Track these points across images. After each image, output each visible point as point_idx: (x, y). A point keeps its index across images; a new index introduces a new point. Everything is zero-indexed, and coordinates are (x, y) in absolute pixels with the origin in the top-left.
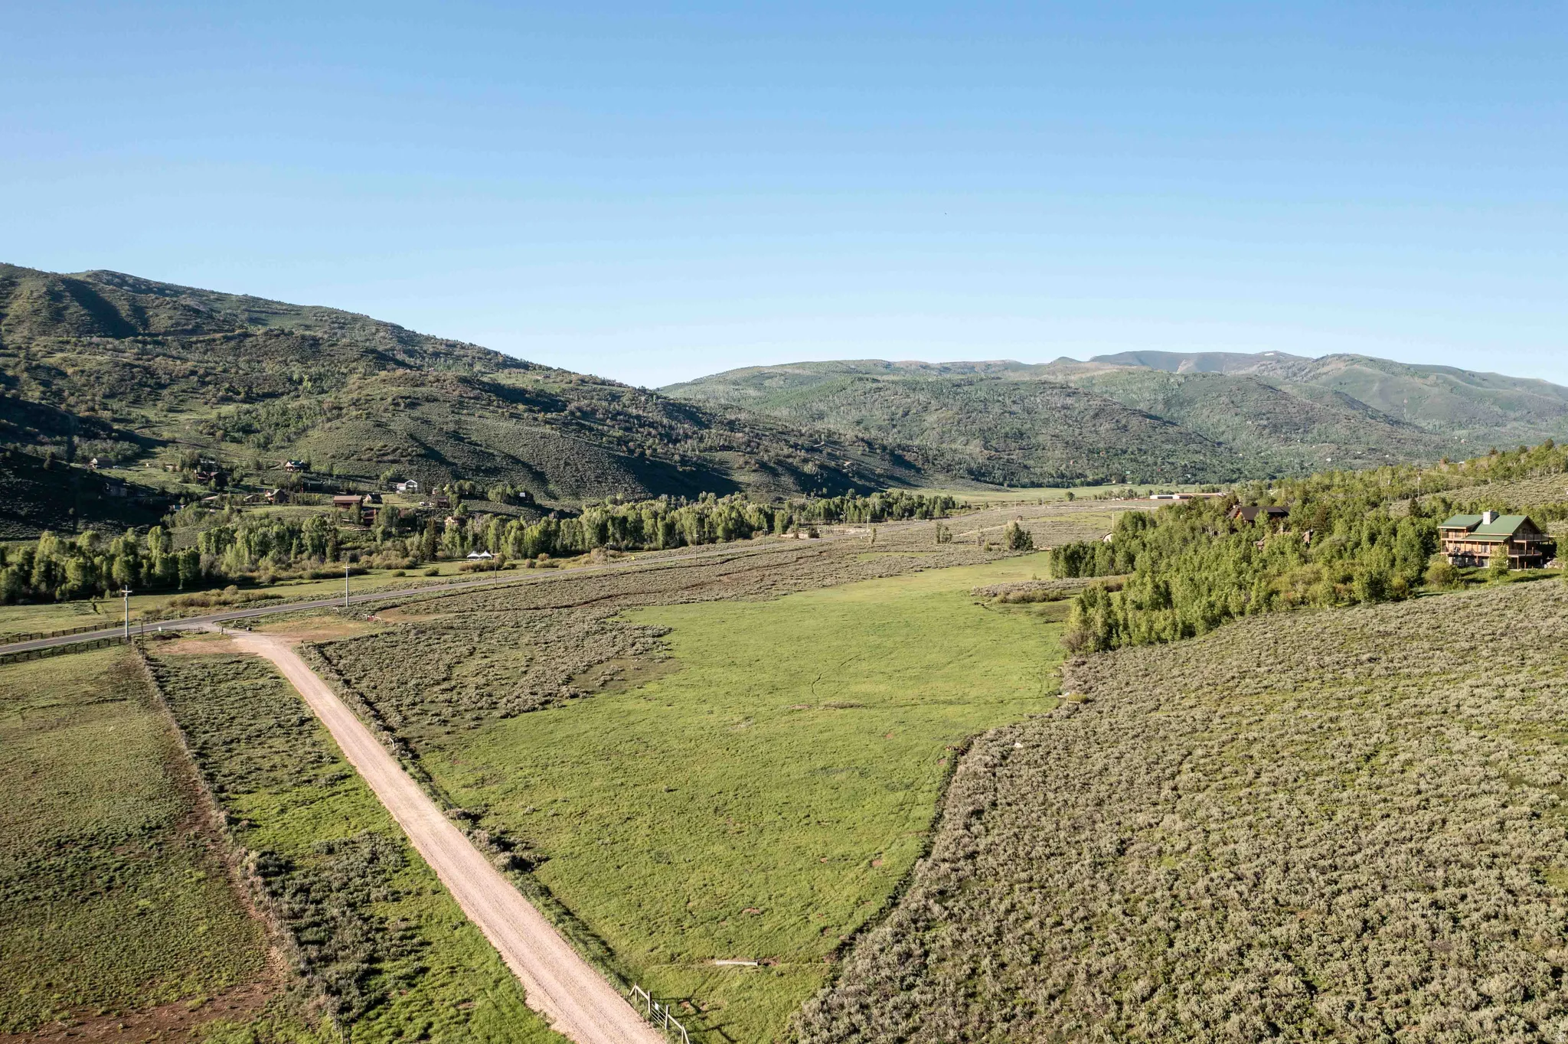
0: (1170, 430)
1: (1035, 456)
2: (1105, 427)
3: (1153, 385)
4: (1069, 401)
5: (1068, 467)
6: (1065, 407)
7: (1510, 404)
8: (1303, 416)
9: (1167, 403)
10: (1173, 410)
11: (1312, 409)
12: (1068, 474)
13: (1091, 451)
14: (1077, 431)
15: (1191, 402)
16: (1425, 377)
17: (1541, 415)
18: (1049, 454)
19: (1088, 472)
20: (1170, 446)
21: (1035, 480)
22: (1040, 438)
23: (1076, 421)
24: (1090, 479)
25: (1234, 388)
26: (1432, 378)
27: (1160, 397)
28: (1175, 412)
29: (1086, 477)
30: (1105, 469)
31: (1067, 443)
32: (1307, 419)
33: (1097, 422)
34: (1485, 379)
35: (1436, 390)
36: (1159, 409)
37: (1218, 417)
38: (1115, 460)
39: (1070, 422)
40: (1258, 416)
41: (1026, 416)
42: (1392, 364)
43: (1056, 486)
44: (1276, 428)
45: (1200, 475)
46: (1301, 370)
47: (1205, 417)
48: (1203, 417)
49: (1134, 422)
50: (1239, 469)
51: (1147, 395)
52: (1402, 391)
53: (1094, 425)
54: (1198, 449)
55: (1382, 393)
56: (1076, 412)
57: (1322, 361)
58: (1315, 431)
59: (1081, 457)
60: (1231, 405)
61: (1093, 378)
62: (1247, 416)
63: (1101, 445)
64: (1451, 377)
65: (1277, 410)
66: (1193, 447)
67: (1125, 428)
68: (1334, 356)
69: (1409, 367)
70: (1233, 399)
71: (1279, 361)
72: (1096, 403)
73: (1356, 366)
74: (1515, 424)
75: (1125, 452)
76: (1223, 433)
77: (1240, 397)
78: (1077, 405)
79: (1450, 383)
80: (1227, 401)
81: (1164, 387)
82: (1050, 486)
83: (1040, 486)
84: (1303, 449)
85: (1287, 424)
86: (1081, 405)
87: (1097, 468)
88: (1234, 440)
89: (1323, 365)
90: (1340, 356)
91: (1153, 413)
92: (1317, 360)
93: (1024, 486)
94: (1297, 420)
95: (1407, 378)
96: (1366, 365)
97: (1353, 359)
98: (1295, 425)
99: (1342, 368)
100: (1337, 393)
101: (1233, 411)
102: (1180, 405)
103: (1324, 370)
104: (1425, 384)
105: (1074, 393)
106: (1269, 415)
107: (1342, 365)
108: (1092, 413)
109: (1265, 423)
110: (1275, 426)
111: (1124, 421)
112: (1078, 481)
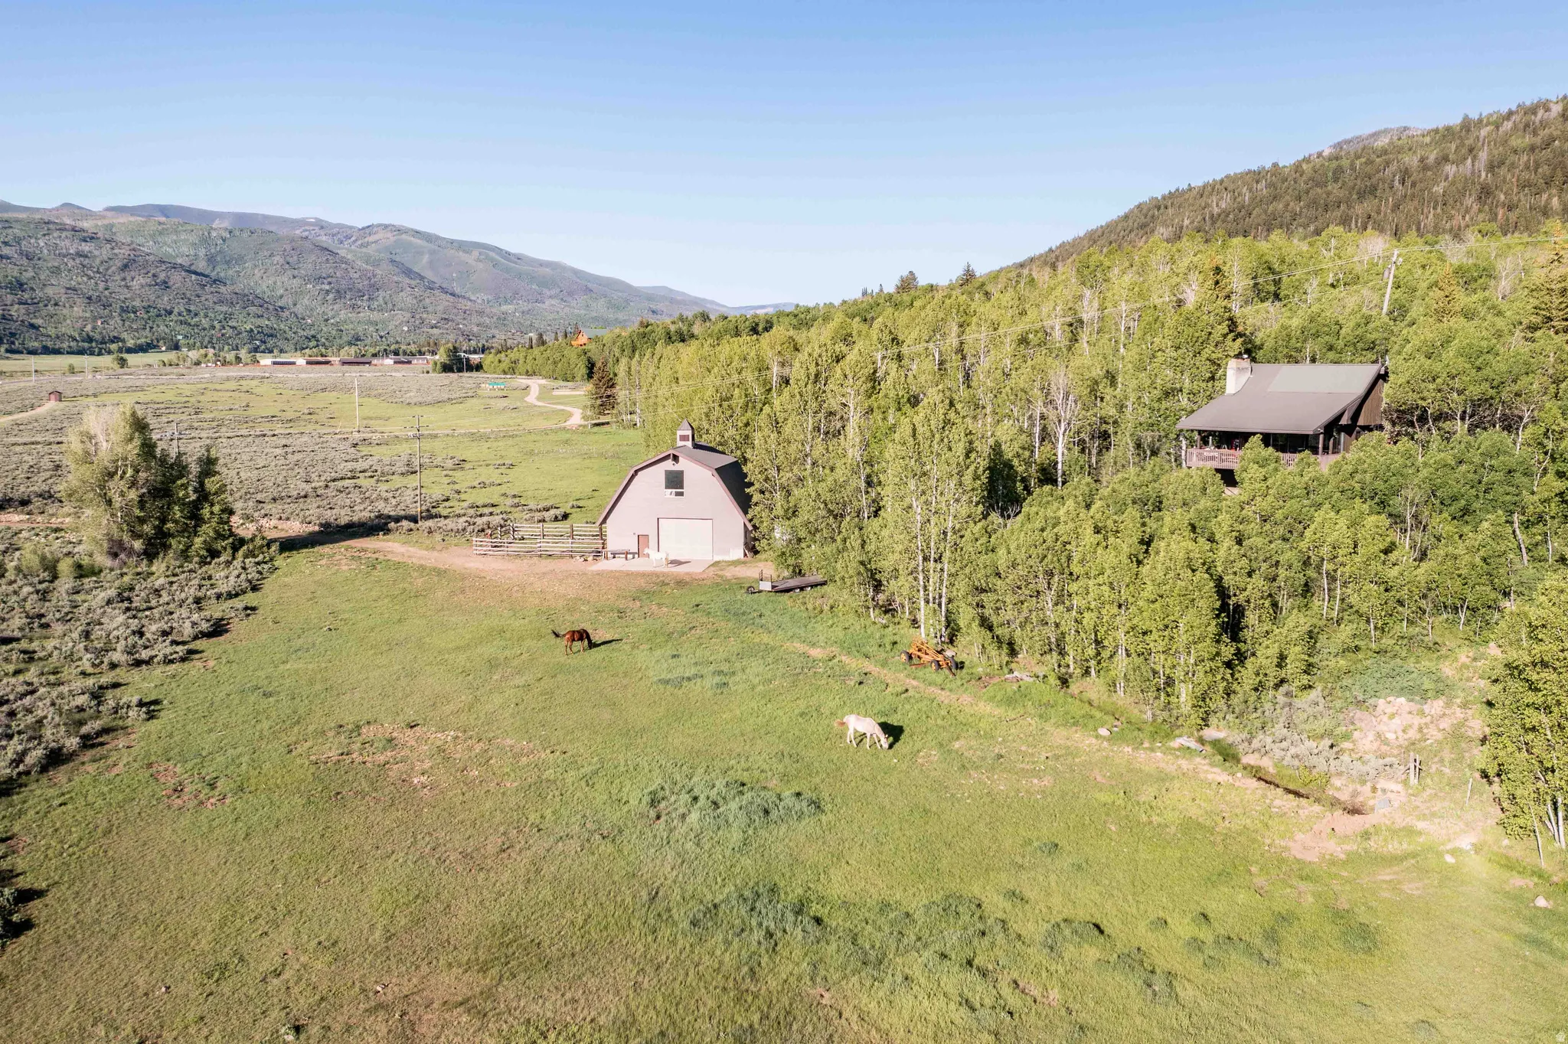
0: (223, 289)
1: (44, 313)
2: (138, 281)
3: (193, 238)
4: (86, 247)
5: (94, 328)
6: (80, 254)
7: (545, 283)
8: (366, 283)
9: (211, 260)
10: (218, 269)
11: (374, 276)
12: (97, 337)
13: (124, 310)
14: (102, 286)
15: (240, 260)
16: (470, 253)
17: (571, 294)
18: (65, 311)
19: (124, 335)
20: (224, 309)
21: (49, 344)
22: (50, 291)
23: (98, 272)
24: (130, 343)
25: (288, 247)
26: (476, 253)
27: (202, 252)
28: (220, 271)
29: (123, 341)
30: (147, 332)
31: (90, 298)
32: (371, 286)
33: (128, 275)
34: (519, 258)
35: (481, 266)
36: (201, 266)
37: (273, 279)
38: (159, 321)
39: (90, 273)
40: (319, 279)
41: (25, 262)
42: (438, 238)
43: (81, 352)
44: (340, 294)
45: (271, 342)
46: (348, 237)
47: (258, 278)
48: (255, 278)
49: (176, 278)
50: (314, 337)
51: (185, 249)
52: (451, 265)
53: (124, 279)
54: (260, 313)
55: (432, 265)
56: (98, 261)
57: (368, 230)
58: (381, 298)
59: (111, 317)
60: (287, 266)
61: (112, 226)
62: (307, 280)
63: (137, 303)
64: (492, 254)
65: (338, 275)
66: (252, 309)
67: (165, 285)
68: (379, 225)
69: (452, 242)
70: (288, 259)
71: (322, 228)
72: (124, 252)
73: (404, 236)
74: (553, 302)
75: (170, 313)
76: (281, 297)
77: (295, 258)
78: (96, 253)
79: (492, 260)
80: (282, 261)
81: (205, 240)
82: (68, 353)
83: (57, 352)
84: (375, 316)
85: (351, 290)
86: (105, 252)
87: (137, 330)
88: (295, 305)
89: (370, 234)
90: (386, 226)
91: (193, 268)
92: (363, 229)
93: (33, 352)
94: (360, 286)
95: (453, 251)
96: (413, 236)
97: (399, 230)
98: (360, 291)
99: (390, 238)
100: (392, 261)
101: (289, 273)
102: (228, 263)
103: (371, 239)
104: (470, 259)
105: (92, 238)
106: (329, 280)
107: (389, 235)
108: (119, 264)
109: (327, 287)
110: (338, 291)
111: (162, 276)
112: (114, 347)
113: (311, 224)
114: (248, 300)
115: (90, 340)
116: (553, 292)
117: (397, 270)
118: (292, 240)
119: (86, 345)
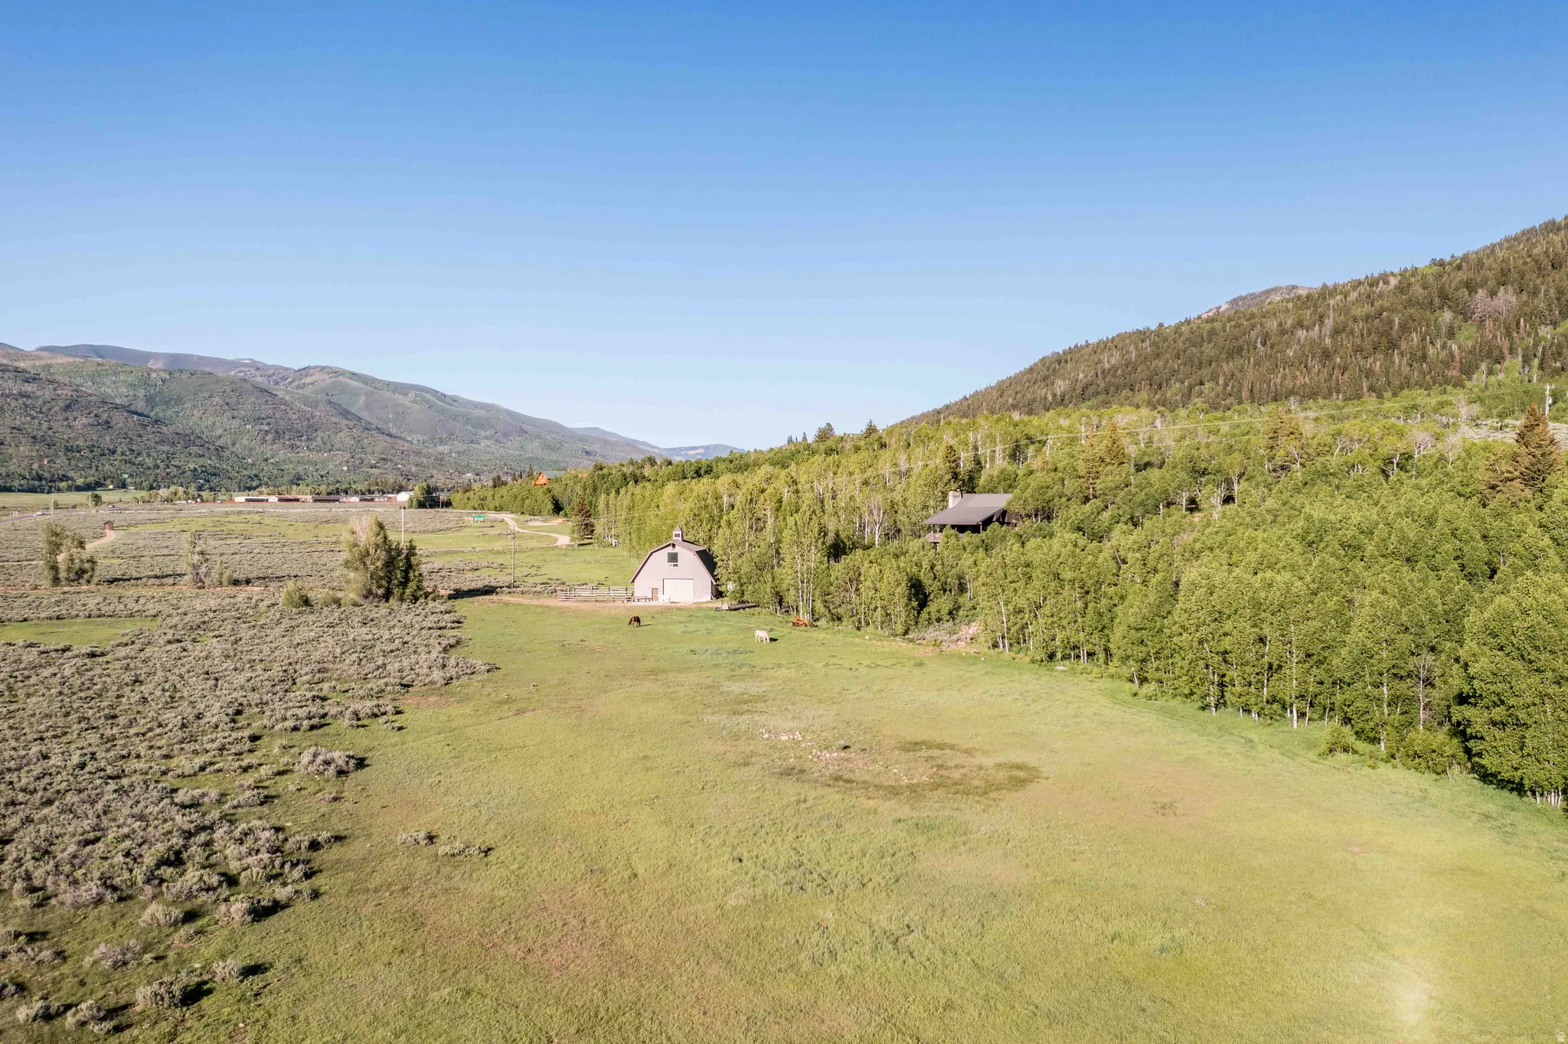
0: (165, 429)
2: (81, 422)
3: (132, 379)
4: (28, 388)
5: (41, 467)
6: (22, 395)
7: (481, 424)
8: (304, 424)
9: (150, 400)
10: (157, 409)
11: (313, 417)
12: (46, 475)
13: (67, 449)
14: (45, 426)
15: (179, 401)
16: (406, 395)
17: (506, 435)
18: (11, 451)
19: (71, 474)
20: (166, 448)
23: (41, 412)
24: (80, 482)
25: (228, 389)
26: (412, 395)
27: (141, 393)
28: (158, 412)
29: (72, 479)
30: (93, 471)
31: (34, 438)
32: (309, 427)
33: (71, 415)
34: (454, 400)
35: (417, 407)
36: (140, 405)
37: (211, 419)
38: (104, 460)
39: (33, 413)
40: (258, 420)
42: (374, 380)
43: (32, 490)
44: (278, 435)
45: (215, 480)
46: (284, 379)
47: (197, 418)
48: (194, 419)
49: (118, 419)
50: (256, 476)
51: (123, 390)
52: (387, 406)
53: (67, 419)
54: (201, 452)
55: (368, 406)
56: (40, 401)
57: (305, 371)
58: (319, 439)
59: (57, 456)
60: (226, 408)
61: (50, 366)
62: (245, 420)
63: (81, 443)
64: (428, 396)
65: (277, 416)
66: (194, 449)
67: (108, 425)
68: (316, 367)
69: (389, 384)
70: (227, 400)
71: (258, 369)
72: (66, 392)
73: (341, 378)
74: (489, 443)
75: (114, 452)
76: (220, 437)
77: (235, 399)
78: (39, 393)
79: (428, 402)
80: (221, 402)
81: (144, 382)
82: (19, 491)
84: (313, 456)
85: (289, 430)
86: (47, 393)
87: (83, 469)
88: (234, 445)
89: (306, 376)
90: (322, 368)
91: (133, 408)
92: (299, 370)
94: (299, 427)
95: (388, 393)
96: (350, 378)
97: (336, 372)
98: (298, 432)
99: (327, 380)
100: (330, 402)
101: (229, 414)
102: (167, 403)
103: (308, 380)
104: (406, 401)
105: (34, 379)
106: (269, 420)
107: (326, 377)
108: (62, 405)
109: (267, 428)
110: (277, 432)
111: (105, 416)
112: (63, 485)
113: (246, 365)
114: (188, 439)
115: (40, 478)
116: (488, 433)
117: (334, 411)
118: (233, 382)
119: (37, 483)
